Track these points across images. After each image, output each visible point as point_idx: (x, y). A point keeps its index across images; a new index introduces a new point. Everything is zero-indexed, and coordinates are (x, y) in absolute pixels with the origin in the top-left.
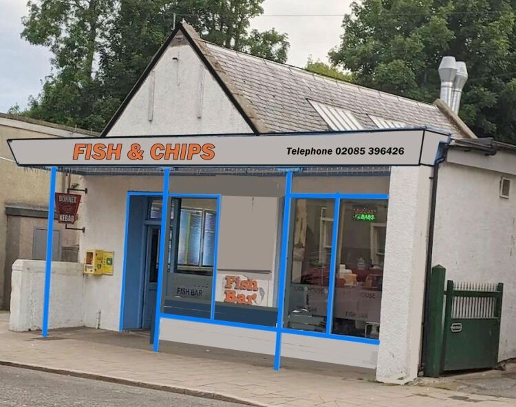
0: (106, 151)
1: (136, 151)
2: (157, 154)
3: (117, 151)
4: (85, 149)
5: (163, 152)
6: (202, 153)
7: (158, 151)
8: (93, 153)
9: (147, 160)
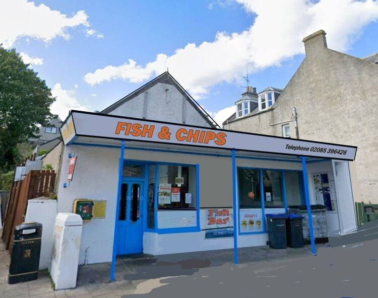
0: (142, 130)
1: (165, 133)
2: (181, 137)
3: (150, 131)
4: (126, 127)
5: (186, 135)
6: (216, 139)
7: (182, 135)
8: (131, 130)
9: (173, 140)
